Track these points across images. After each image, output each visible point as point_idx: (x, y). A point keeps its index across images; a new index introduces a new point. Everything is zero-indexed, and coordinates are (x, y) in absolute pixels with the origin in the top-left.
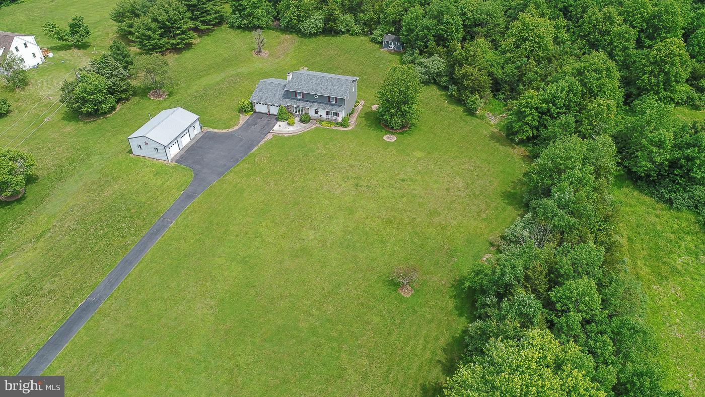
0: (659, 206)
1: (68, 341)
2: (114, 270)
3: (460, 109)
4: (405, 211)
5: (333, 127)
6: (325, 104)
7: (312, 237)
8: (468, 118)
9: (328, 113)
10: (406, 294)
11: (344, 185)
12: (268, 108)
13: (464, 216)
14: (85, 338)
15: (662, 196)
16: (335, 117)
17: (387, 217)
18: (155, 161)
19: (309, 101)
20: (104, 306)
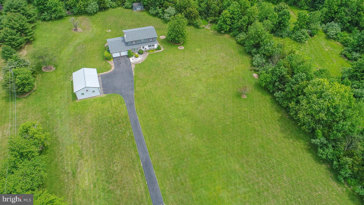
0: (279, 38)
1: (156, 179)
2: (138, 146)
3: (192, 27)
4: (217, 71)
5: (155, 52)
6: (148, 42)
7: (197, 95)
8: (199, 30)
9: (149, 46)
10: (245, 97)
11: (188, 72)
12: (120, 53)
13: (235, 65)
14: (161, 174)
15: (279, 35)
16: (153, 47)
17: (213, 76)
18: (94, 98)
19: (140, 44)
20: (152, 160)
